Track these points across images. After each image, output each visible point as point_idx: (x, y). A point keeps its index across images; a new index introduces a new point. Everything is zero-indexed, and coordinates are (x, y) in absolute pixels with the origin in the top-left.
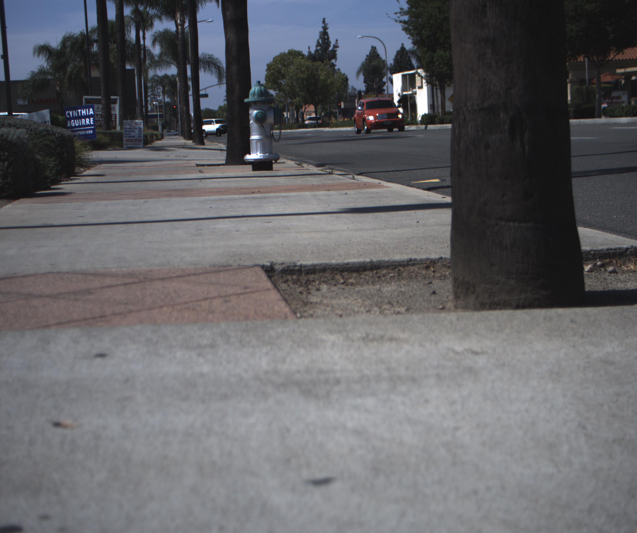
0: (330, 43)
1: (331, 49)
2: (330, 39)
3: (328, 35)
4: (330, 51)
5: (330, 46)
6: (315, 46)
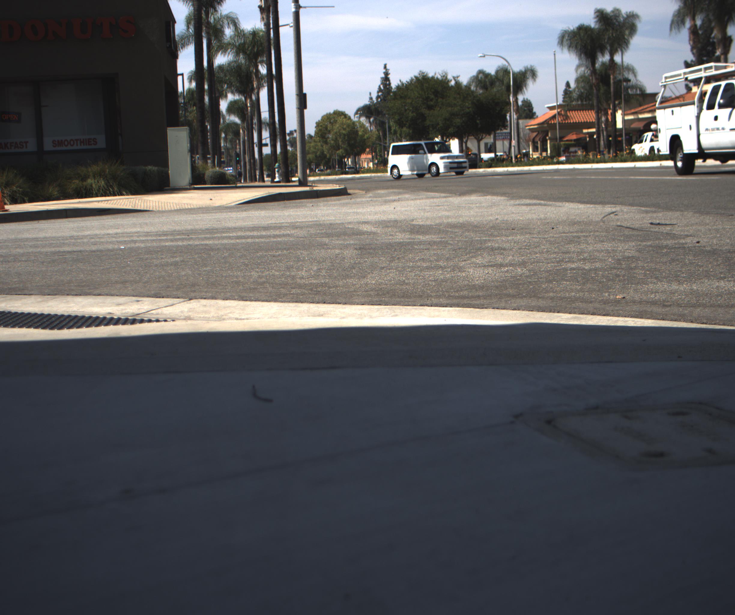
0: (392, 88)
3: (389, 81)
6: (376, 92)
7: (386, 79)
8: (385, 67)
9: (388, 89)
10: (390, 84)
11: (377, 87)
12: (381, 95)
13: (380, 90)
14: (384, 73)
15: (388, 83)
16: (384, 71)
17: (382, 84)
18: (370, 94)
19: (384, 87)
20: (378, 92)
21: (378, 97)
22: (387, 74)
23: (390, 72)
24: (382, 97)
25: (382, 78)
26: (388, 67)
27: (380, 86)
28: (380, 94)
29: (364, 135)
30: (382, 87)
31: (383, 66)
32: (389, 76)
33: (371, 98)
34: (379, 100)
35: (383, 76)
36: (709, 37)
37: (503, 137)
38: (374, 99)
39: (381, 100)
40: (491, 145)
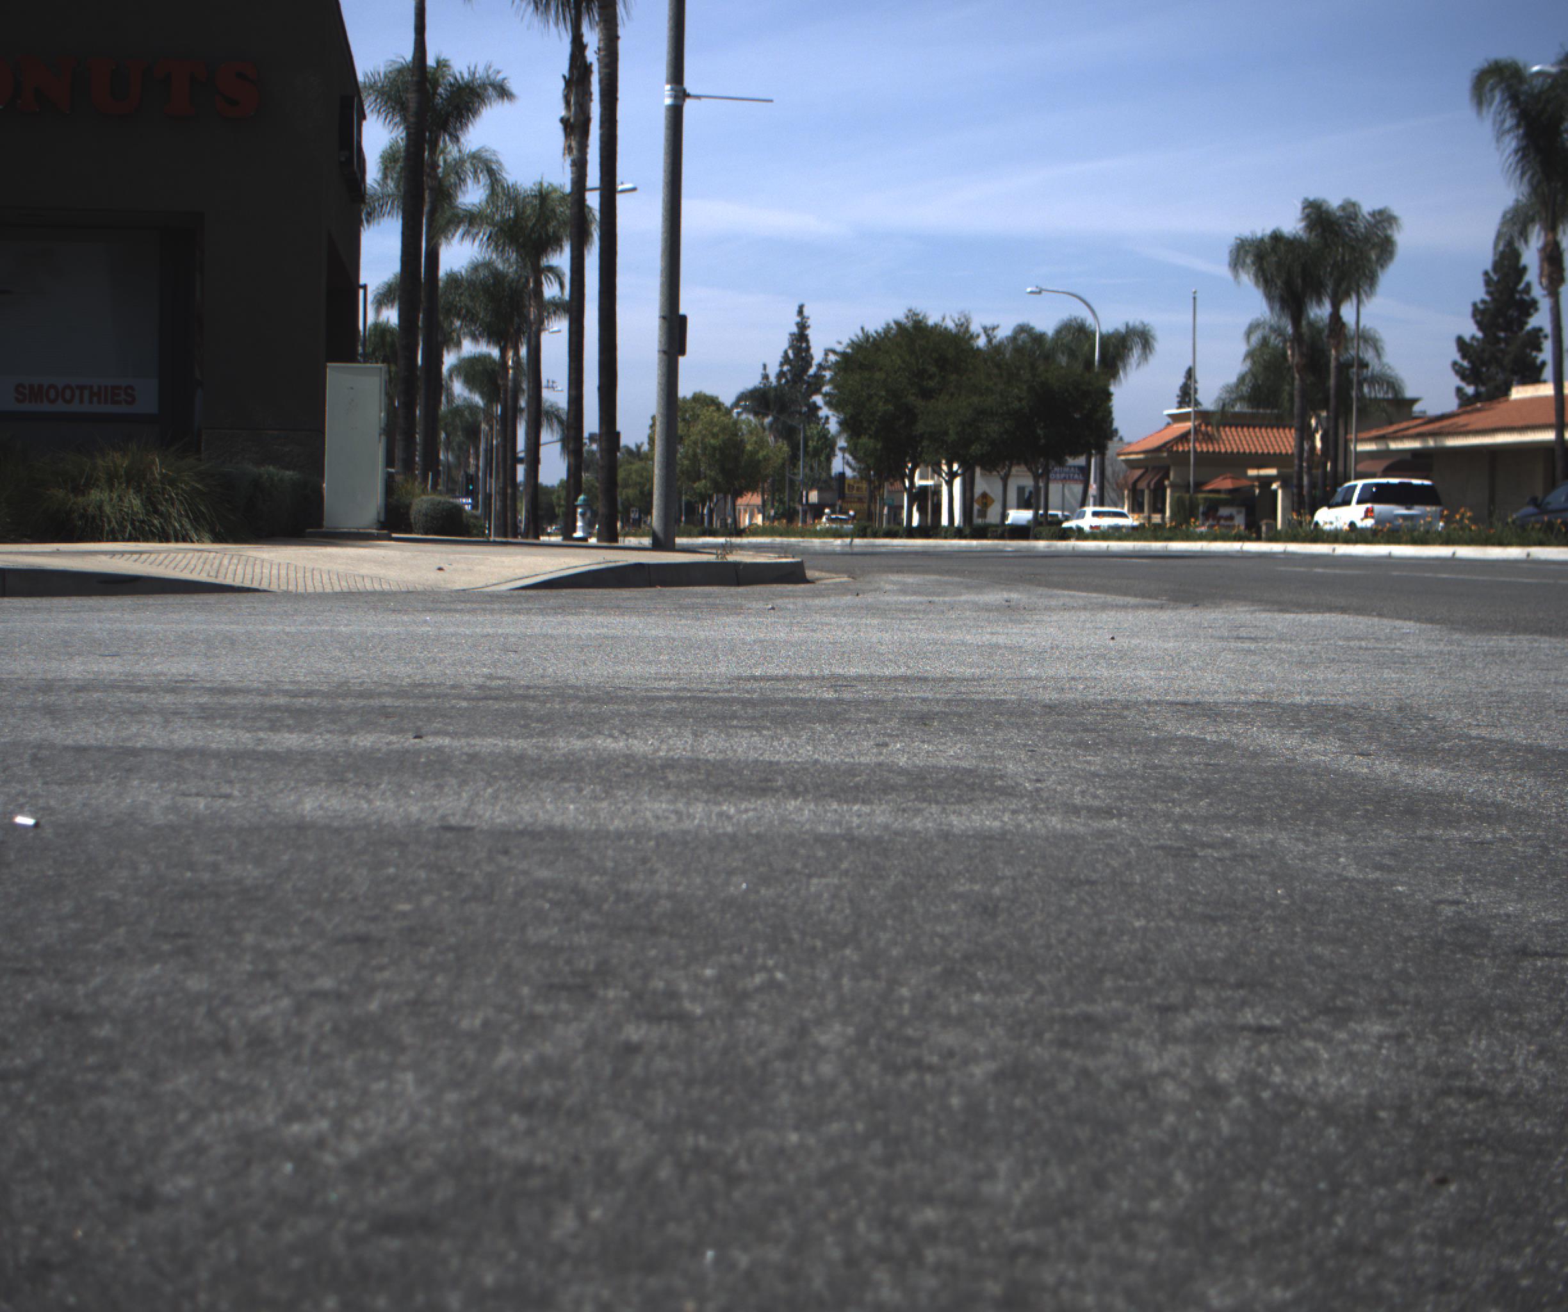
0: (812, 358)
1: (812, 371)
2: (813, 351)
3: (807, 341)
4: (810, 376)
5: (810, 365)
6: (777, 363)
7: (800, 339)
8: (800, 311)
9: (803, 359)
10: (808, 348)
11: (781, 353)
12: (790, 371)
13: (786, 360)
14: (798, 324)
15: (804, 345)
16: (798, 319)
17: (792, 346)
18: (765, 366)
19: (795, 355)
20: (782, 365)
21: (781, 374)
22: (802, 326)
23: (809, 322)
24: (789, 377)
25: (792, 335)
26: (806, 312)
27: (786, 353)
28: (785, 368)
29: (758, 452)
30: (791, 354)
31: (796, 309)
32: (809, 332)
33: (766, 377)
34: (783, 381)
35: (795, 330)
36: (1513, 290)
37: (1063, 476)
38: (773, 379)
39: (787, 381)
40: (1030, 493)
